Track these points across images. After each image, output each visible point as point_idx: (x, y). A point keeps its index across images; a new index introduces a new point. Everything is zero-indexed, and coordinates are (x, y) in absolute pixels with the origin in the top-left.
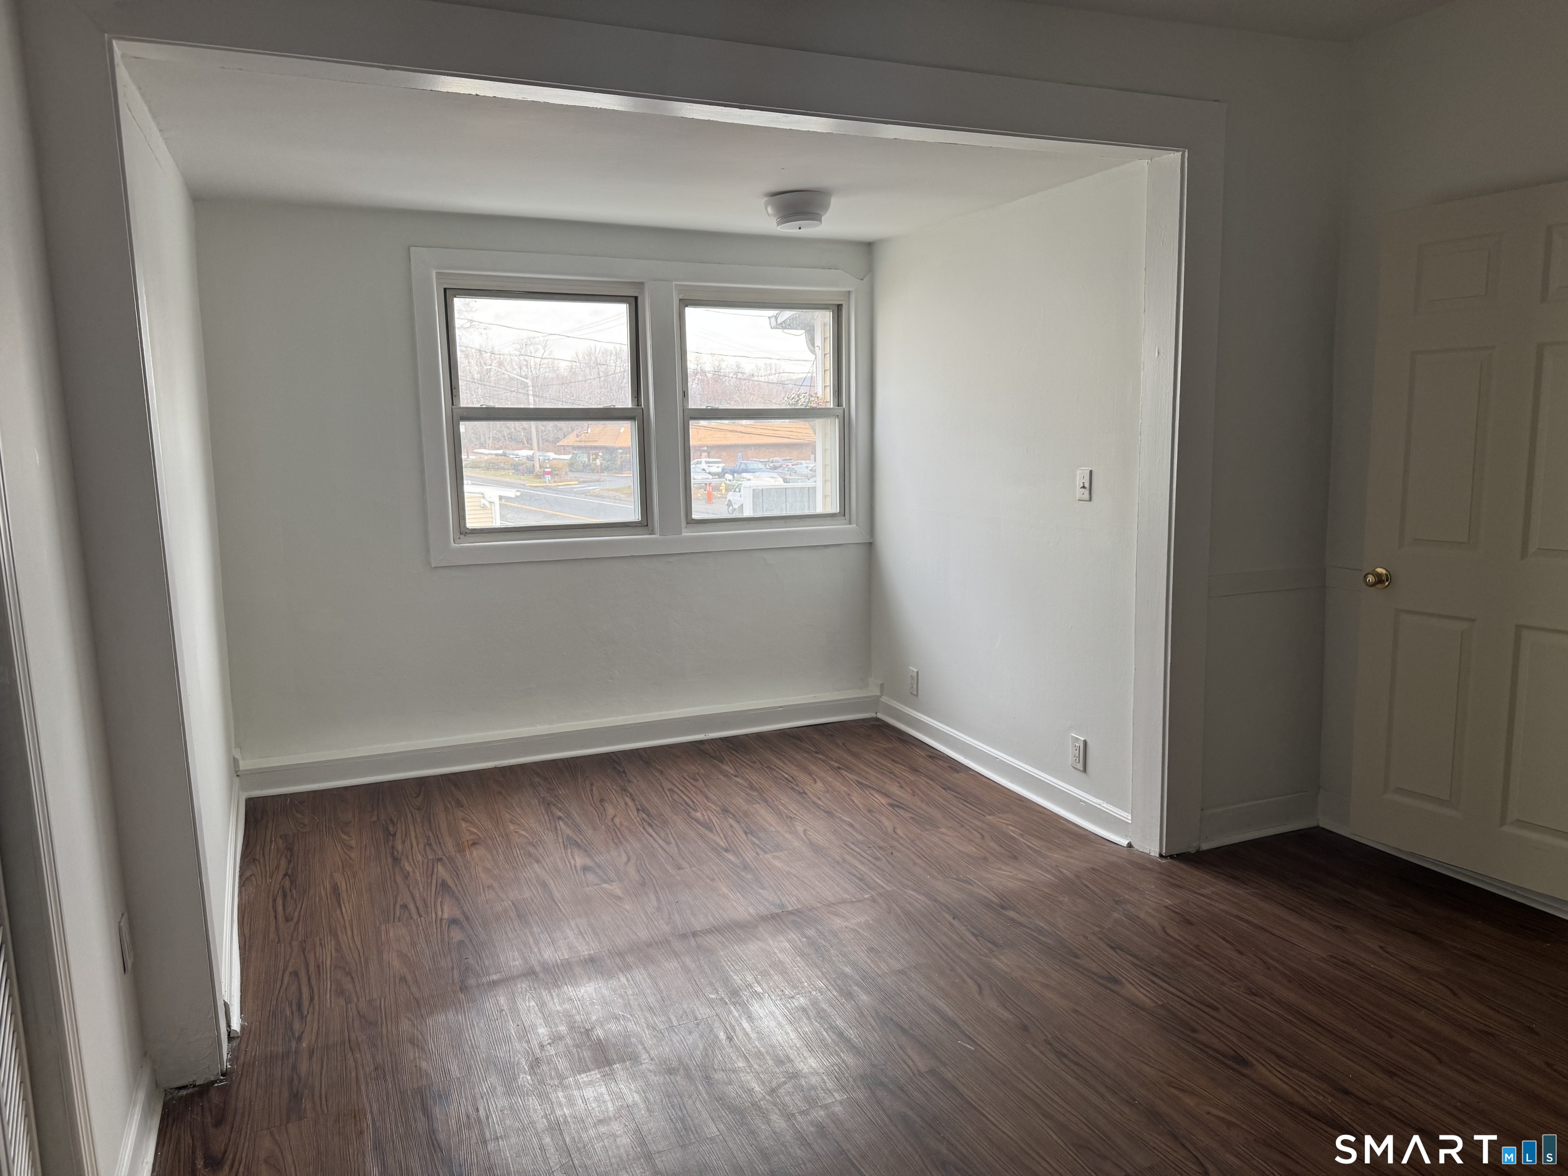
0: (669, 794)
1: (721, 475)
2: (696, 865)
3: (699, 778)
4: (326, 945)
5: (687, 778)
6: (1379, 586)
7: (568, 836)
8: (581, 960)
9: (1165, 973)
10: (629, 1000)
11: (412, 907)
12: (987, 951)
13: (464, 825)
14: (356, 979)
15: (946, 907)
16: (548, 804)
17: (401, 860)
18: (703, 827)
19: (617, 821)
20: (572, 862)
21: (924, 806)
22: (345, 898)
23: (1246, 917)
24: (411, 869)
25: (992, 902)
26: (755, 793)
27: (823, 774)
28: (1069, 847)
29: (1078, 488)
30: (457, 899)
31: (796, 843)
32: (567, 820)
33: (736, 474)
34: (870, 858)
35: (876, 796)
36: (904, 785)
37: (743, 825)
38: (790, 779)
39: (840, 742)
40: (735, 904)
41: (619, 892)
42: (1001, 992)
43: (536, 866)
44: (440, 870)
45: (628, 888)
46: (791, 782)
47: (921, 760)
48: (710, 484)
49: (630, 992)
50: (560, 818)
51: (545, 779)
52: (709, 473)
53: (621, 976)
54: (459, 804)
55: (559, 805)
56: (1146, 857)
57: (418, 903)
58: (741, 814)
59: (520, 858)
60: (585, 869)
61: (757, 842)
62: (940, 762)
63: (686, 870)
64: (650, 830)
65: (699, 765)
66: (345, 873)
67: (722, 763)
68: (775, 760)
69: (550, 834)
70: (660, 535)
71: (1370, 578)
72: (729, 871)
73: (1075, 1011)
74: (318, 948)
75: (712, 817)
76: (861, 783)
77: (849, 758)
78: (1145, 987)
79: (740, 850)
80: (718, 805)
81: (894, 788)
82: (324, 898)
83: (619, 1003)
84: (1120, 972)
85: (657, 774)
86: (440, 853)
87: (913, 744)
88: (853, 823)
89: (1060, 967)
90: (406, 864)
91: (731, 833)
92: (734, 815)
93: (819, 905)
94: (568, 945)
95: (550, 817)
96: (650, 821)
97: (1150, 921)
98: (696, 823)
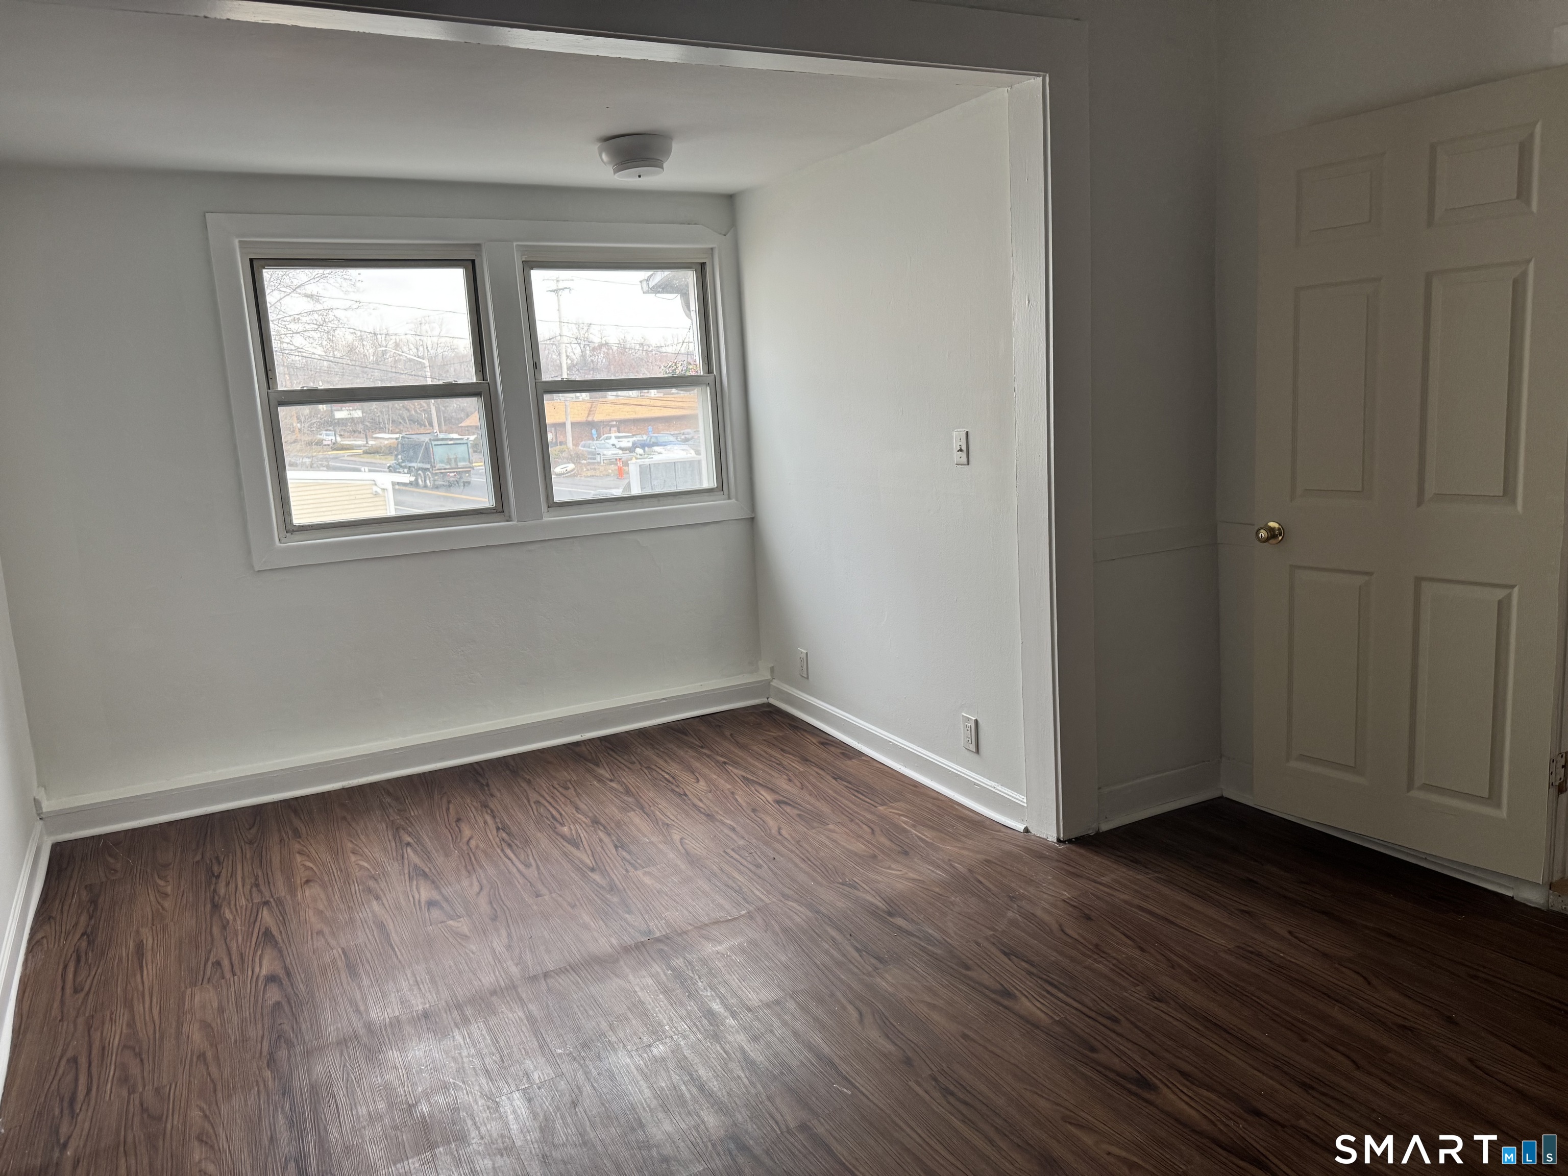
0: (534, 807)
1: (632, 450)
2: (557, 890)
3: (570, 786)
4: (118, 1021)
5: (557, 786)
6: (1272, 541)
7: (415, 865)
8: (413, 1017)
9: (1062, 981)
10: (463, 1063)
11: (226, 963)
12: (870, 969)
13: (299, 858)
14: (145, 1062)
15: (829, 918)
16: (397, 829)
17: (221, 906)
18: (569, 843)
19: (473, 843)
20: (417, 896)
21: (813, 801)
22: (149, 958)
23: (1150, 907)
24: (231, 917)
25: (877, 908)
26: (630, 799)
27: (706, 771)
28: (963, 836)
29: (955, 451)
30: (280, 951)
31: (671, 855)
32: (416, 846)
33: (646, 448)
34: (750, 866)
35: (762, 792)
36: (792, 777)
37: (614, 838)
38: (671, 779)
39: (728, 733)
40: (596, 934)
41: (465, 930)
42: (884, 1019)
43: (375, 903)
44: (266, 915)
45: (477, 923)
46: (672, 783)
47: (812, 747)
48: (620, 459)
49: (465, 1053)
50: (408, 844)
51: (397, 799)
52: (620, 448)
53: (456, 1033)
54: (297, 834)
55: (409, 829)
56: (1043, 842)
57: (233, 958)
58: (613, 825)
59: (358, 895)
60: (431, 904)
61: (628, 857)
62: (833, 749)
63: (545, 897)
64: (508, 852)
65: (572, 770)
66: (154, 928)
67: (598, 765)
68: (655, 758)
69: (396, 864)
70: (517, 522)
71: (1263, 534)
72: (593, 895)
73: (965, 1036)
74: (107, 1025)
75: (579, 831)
76: (747, 779)
77: (736, 751)
78: (1040, 1000)
79: (608, 868)
80: (588, 817)
81: (782, 783)
82: (125, 960)
83: (451, 1067)
84: (1014, 984)
85: (524, 785)
86: (267, 894)
87: (805, 731)
88: (735, 826)
89: (949, 982)
90: (227, 911)
91: (600, 848)
92: (605, 827)
93: (690, 928)
94: (400, 998)
95: (398, 844)
96: (510, 842)
97: (1047, 918)
98: (562, 840)
